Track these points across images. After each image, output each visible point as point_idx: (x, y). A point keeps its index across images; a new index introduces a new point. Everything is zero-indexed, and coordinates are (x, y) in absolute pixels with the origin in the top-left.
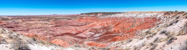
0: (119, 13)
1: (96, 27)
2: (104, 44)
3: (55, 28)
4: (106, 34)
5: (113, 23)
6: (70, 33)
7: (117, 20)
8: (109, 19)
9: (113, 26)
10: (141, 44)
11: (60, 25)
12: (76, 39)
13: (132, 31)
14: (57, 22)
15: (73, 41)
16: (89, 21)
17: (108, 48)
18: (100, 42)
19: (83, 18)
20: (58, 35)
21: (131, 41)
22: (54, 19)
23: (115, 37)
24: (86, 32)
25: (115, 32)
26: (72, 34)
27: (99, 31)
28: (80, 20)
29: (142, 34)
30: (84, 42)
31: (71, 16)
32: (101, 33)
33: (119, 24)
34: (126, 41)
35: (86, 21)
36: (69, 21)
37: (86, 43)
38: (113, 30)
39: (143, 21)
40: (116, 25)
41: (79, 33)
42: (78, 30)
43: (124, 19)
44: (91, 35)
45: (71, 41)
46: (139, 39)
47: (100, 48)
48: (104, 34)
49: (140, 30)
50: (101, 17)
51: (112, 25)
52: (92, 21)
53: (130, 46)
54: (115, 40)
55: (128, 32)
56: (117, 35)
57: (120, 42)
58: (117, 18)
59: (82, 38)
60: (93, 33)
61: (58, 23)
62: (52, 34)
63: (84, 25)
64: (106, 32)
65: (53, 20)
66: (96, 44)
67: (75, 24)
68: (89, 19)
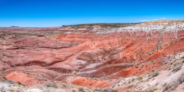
0: (132, 24)
1: (89, 51)
2: (106, 81)
3: (15, 51)
4: (109, 63)
5: (122, 43)
6: (42, 61)
7: (128, 38)
8: (114, 35)
9: (121, 48)
10: (177, 78)
11: (24, 45)
12: (52, 72)
13: (157, 56)
14: (19, 40)
15: (46, 77)
16: (77, 39)
17: (114, 89)
18: (97, 79)
19: (67, 33)
20: (18, 65)
21: (156, 75)
22: (12, 34)
23: (125, 70)
24: (71, 60)
25: (125, 60)
26: (46, 63)
27: (95, 58)
28: (59, 38)
29: (175, 61)
30: (68, 78)
31: (43, 30)
32: (100, 61)
33: (132, 44)
34: (148, 75)
35: (71, 39)
36: (39, 38)
37: (70, 79)
38: (121, 55)
39: (176, 37)
40: (127, 47)
41: (58, 62)
42: (57, 56)
43: (142, 34)
44: (81, 65)
45: (43, 76)
46: (172, 70)
47: (98, 89)
48: (105, 64)
49: (171, 55)
50: (99, 32)
51: (119, 47)
52: (83, 40)
53: (156, 85)
54: (126, 74)
55: (150, 59)
56: (130, 64)
57: (135, 77)
58: (128, 34)
59: (64, 71)
60: (83, 62)
61: (19, 42)
62: (9, 63)
63: (67, 48)
64: (109, 60)
65: (11, 36)
66: (90, 83)
67: (52, 44)
68: (77, 36)
